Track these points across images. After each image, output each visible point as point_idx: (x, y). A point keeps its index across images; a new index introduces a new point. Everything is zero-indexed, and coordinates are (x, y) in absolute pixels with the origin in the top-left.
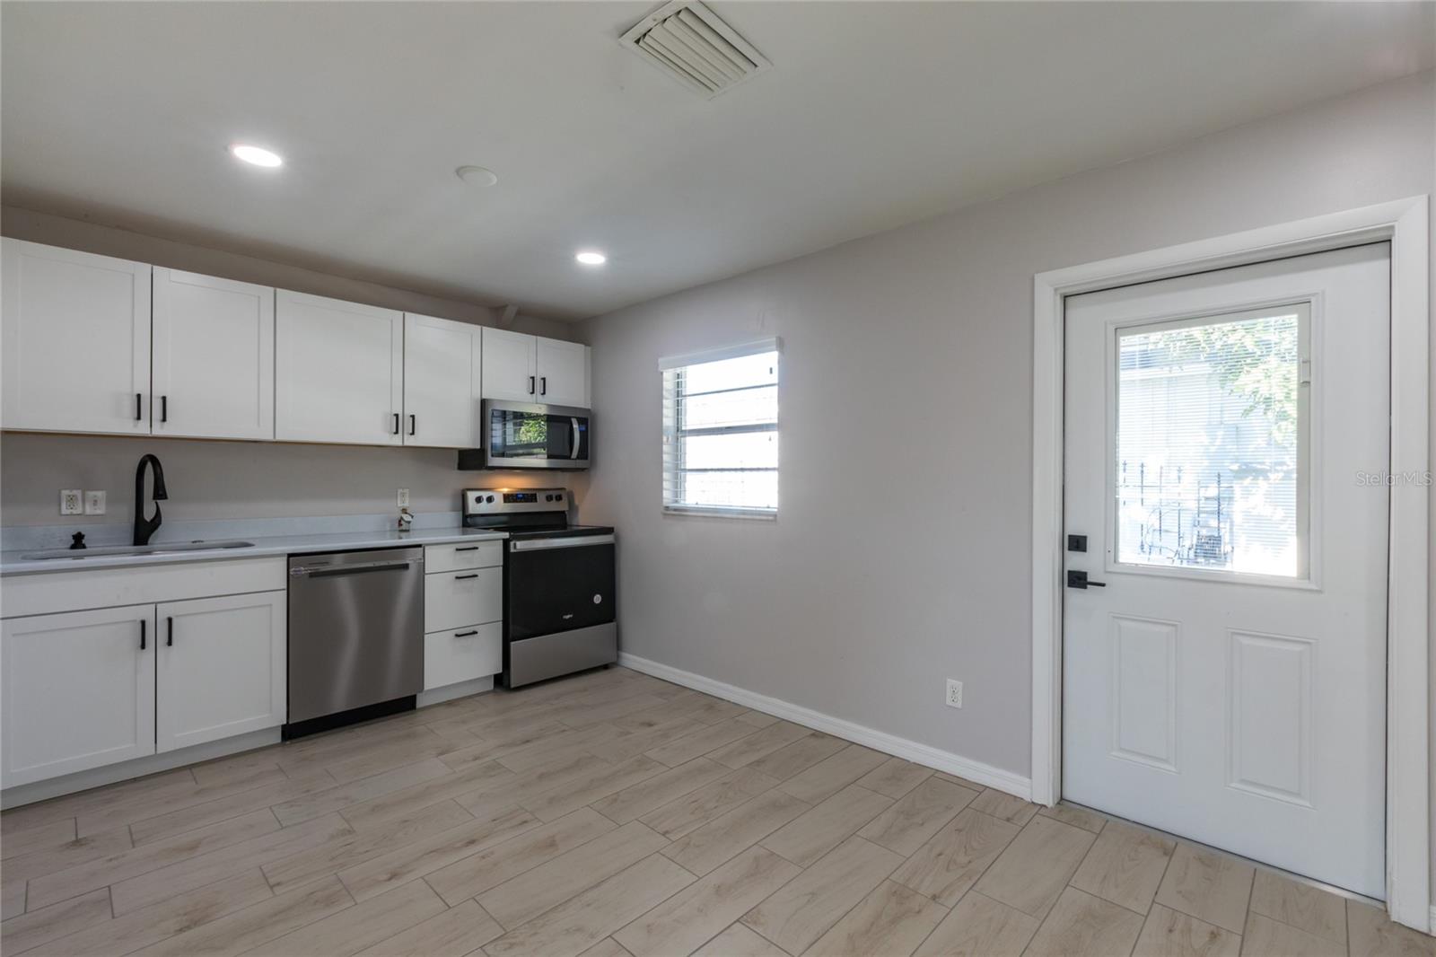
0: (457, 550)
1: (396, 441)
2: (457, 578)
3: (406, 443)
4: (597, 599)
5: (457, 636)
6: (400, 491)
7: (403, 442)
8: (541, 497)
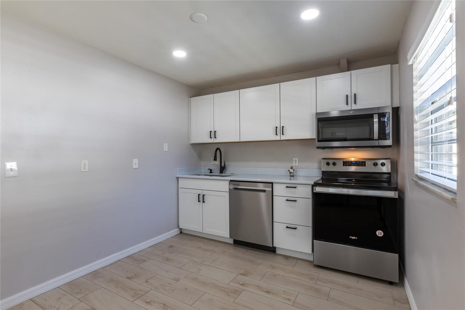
0: (287, 187)
1: (277, 138)
2: (287, 200)
3: (282, 139)
4: (380, 233)
5: (287, 227)
6: (294, 159)
7: (280, 139)
8: (368, 163)
